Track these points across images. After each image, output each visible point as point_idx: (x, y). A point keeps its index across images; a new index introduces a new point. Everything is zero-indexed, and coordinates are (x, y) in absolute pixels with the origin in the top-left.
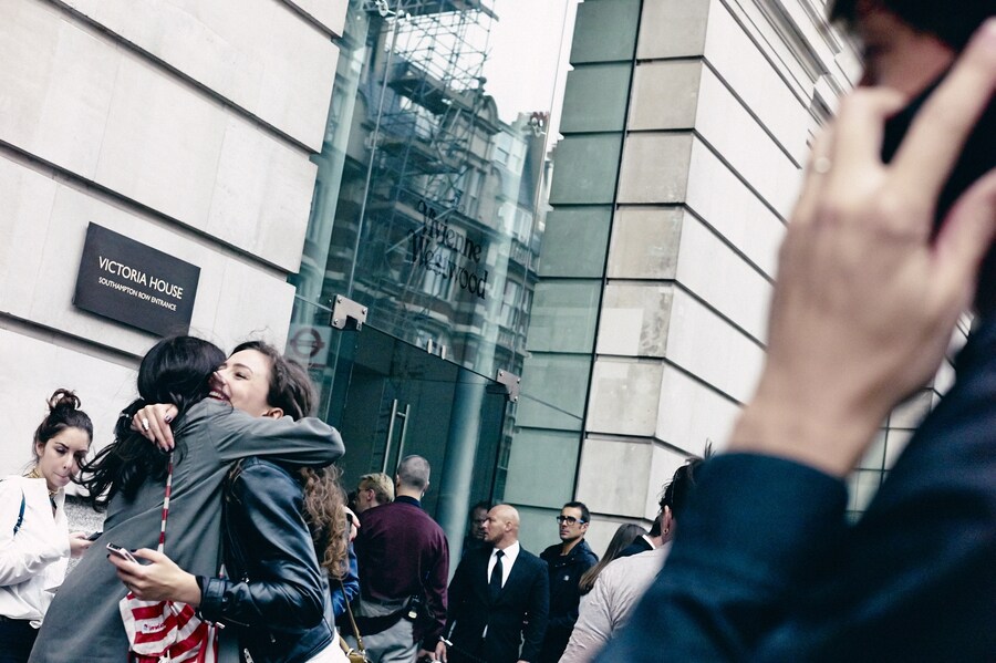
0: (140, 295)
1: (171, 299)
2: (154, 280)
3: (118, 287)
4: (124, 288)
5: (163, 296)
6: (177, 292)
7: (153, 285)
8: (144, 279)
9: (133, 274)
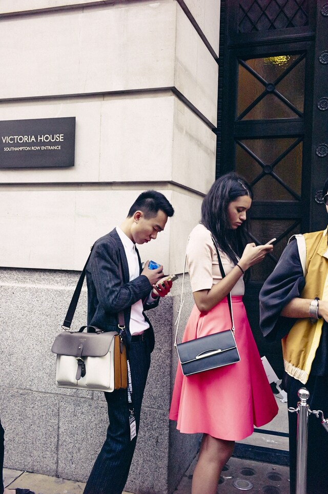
0: (33, 148)
1: (56, 143)
2: (41, 137)
3: (17, 149)
4: (21, 148)
5: (50, 143)
6: (60, 138)
7: (41, 140)
8: (33, 139)
9: (25, 139)
